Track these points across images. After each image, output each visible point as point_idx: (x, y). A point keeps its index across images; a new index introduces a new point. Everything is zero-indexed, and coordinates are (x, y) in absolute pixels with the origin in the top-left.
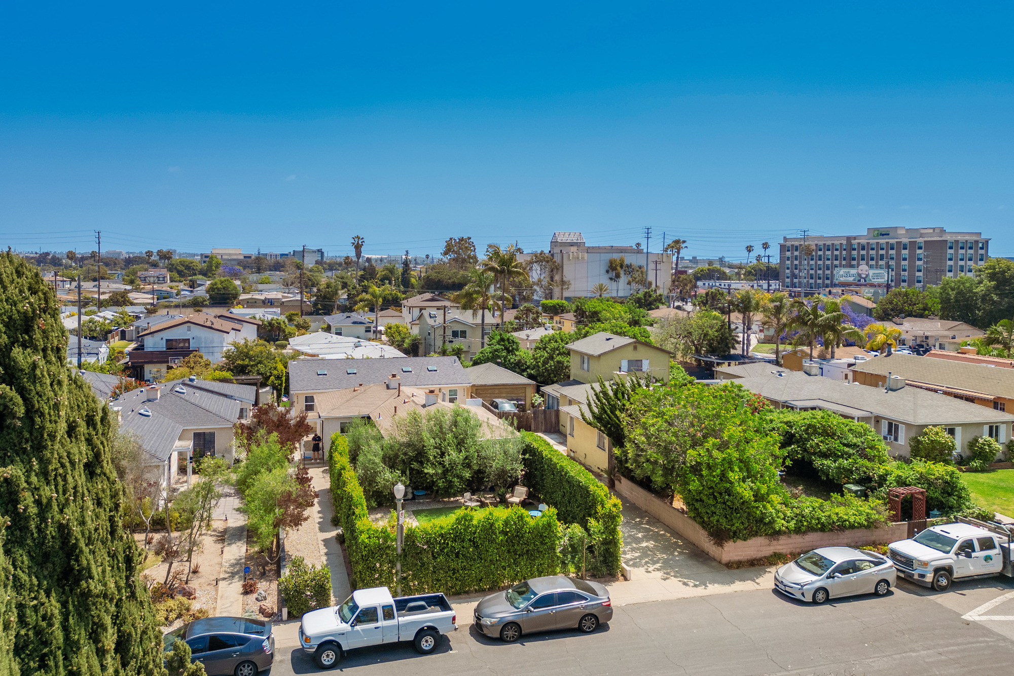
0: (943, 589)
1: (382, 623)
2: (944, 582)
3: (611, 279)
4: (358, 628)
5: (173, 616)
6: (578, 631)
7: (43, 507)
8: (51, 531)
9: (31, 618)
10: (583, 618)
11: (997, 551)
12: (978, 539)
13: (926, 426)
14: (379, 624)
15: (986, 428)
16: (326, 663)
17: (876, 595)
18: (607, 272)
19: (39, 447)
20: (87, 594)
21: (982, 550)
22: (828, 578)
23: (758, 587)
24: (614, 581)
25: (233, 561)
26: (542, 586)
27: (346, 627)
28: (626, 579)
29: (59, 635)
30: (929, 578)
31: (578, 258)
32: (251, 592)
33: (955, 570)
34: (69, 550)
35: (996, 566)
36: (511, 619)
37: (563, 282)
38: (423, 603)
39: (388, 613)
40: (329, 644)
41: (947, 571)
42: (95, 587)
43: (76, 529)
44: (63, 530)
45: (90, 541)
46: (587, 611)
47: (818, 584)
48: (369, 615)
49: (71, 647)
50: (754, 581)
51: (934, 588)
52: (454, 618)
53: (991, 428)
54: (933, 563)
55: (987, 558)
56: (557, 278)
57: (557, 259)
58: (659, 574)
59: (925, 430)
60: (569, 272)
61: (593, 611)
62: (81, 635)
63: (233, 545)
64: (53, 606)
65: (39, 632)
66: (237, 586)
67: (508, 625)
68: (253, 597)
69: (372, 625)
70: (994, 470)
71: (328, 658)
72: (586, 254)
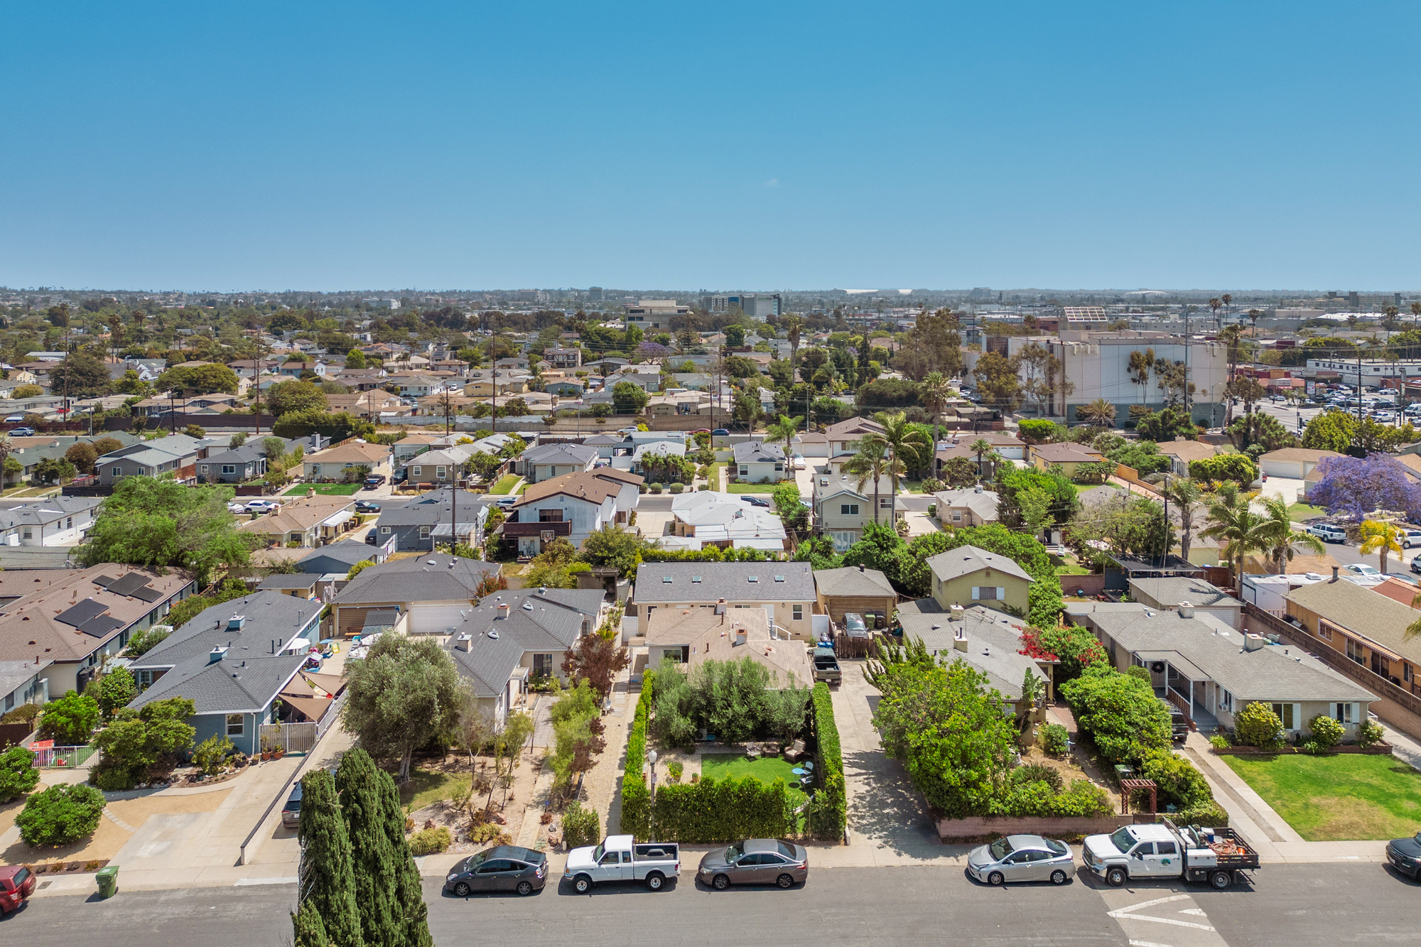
0: (1118, 885)
1: (621, 864)
2: (1118, 879)
3: (1134, 380)
4: (603, 866)
5: (486, 838)
6: (776, 886)
7: (368, 845)
8: (371, 853)
9: (363, 884)
10: (780, 876)
11: (1178, 855)
12: (1159, 844)
13: (1251, 701)
14: (619, 865)
15: (1333, 709)
16: (580, 889)
17: (1052, 882)
18: (1129, 370)
19: (367, 824)
20: (382, 876)
21: (1160, 853)
22: (1004, 863)
23: (956, 863)
24: (835, 845)
25: (542, 792)
26: (755, 847)
27: (595, 864)
28: (846, 844)
29: (372, 889)
30: (1103, 874)
31: (1086, 352)
32: (547, 823)
33: (1130, 869)
34: (377, 859)
35: (1176, 870)
36: (721, 871)
37: (1064, 385)
38: (661, 850)
39: (626, 858)
40: (583, 876)
41: (1123, 869)
42: (385, 873)
43: (379, 852)
44: (375, 853)
45: (384, 855)
46: (784, 872)
47: (995, 868)
48: (611, 857)
49: (376, 895)
50: (956, 857)
51: (1109, 883)
52: (677, 866)
53: (1340, 707)
54: (1107, 861)
55: (1165, 862)
56: (1057, 379)
57: (1057, 355)
58: (879, 842)
59: (1250, 706)
60: (1073, 372)
61: (788, 872)
62: (380, 890)
63: (546, 776)
64: (370, 880)
65: (365, 889)
66: (538, 814)
67: (718, 876)
68: (548, 826)
69: (614, 865)
70: (1334, 754)
71: (582, 886)
72: (1098, 347)
